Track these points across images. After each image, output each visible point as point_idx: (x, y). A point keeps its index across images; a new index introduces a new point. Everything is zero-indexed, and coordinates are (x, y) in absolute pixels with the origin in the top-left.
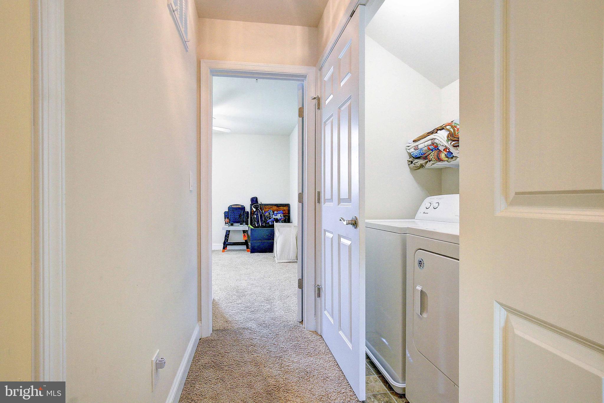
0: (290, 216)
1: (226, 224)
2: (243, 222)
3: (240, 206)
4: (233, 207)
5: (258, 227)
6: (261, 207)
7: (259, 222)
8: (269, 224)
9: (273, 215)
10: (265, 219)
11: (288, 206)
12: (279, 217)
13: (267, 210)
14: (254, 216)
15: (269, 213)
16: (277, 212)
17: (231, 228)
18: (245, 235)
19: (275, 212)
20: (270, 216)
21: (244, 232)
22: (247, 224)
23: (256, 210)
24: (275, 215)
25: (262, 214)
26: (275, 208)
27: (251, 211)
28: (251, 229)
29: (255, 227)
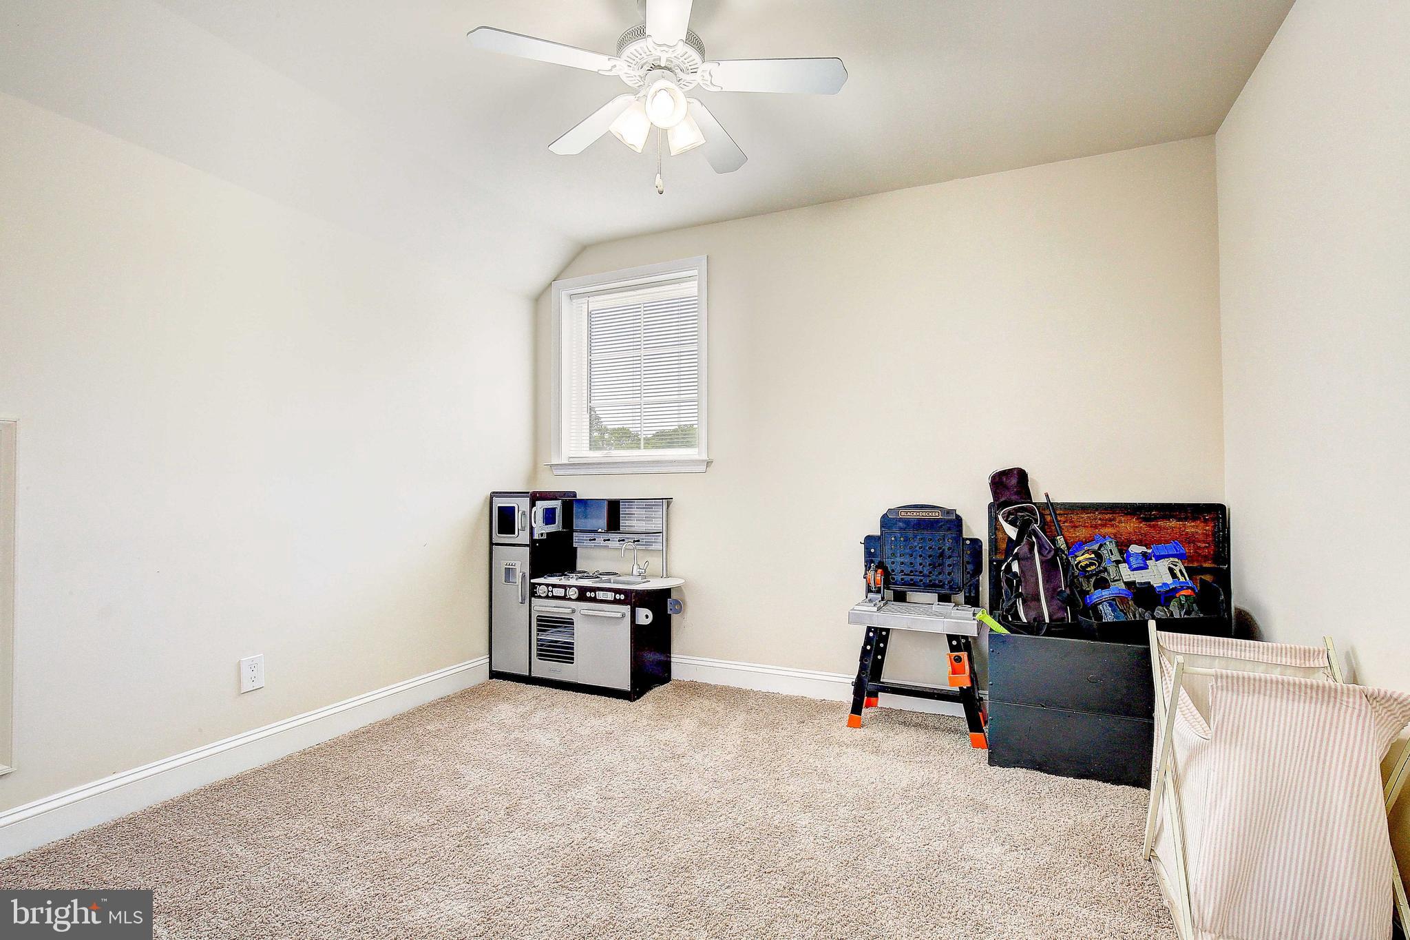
0: (1227, 574)
1: (872, 592)
2: (955, 589)
3: (936, 515)
4: (903, 515)
5: (1034, 628)
6: (1048, 518)
7: (1039, 600)
8: (1099, 617)
9: (1118, 562)
10: (1071, 584)
11: (1216, 514)
12: (1158, 574)
13: (1082, 533)
14: (1009, 567)
15: (1094, 552)
16: (1144, 549)
17: (894, 618)
18: (958, 659)
19: (1135, 549)
20: (1105, 570)
21: (958, 643)
22: (973, 601)
23: (1020, 536)
24: (1134, 564)
25: (1054, 557)
26: (1129, 526)
27: (996, 540)
28: (994, 637)
29: (1014, 625)
